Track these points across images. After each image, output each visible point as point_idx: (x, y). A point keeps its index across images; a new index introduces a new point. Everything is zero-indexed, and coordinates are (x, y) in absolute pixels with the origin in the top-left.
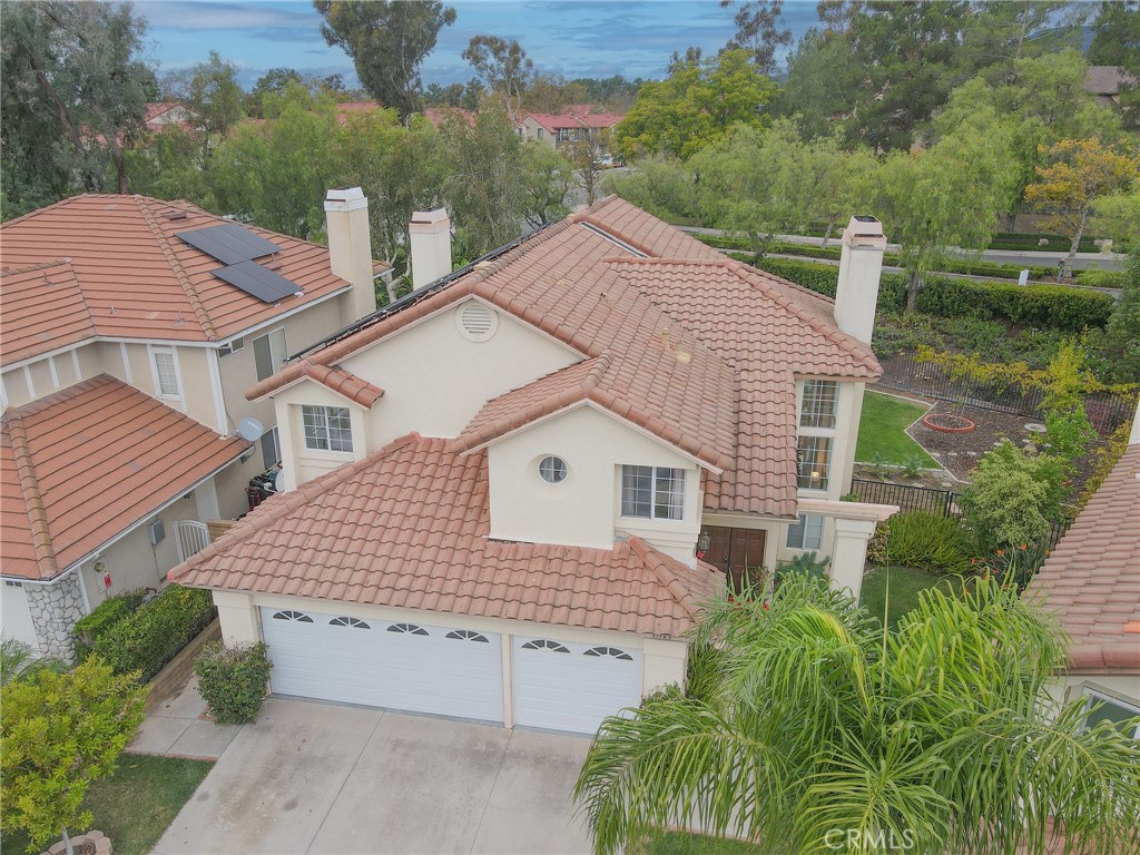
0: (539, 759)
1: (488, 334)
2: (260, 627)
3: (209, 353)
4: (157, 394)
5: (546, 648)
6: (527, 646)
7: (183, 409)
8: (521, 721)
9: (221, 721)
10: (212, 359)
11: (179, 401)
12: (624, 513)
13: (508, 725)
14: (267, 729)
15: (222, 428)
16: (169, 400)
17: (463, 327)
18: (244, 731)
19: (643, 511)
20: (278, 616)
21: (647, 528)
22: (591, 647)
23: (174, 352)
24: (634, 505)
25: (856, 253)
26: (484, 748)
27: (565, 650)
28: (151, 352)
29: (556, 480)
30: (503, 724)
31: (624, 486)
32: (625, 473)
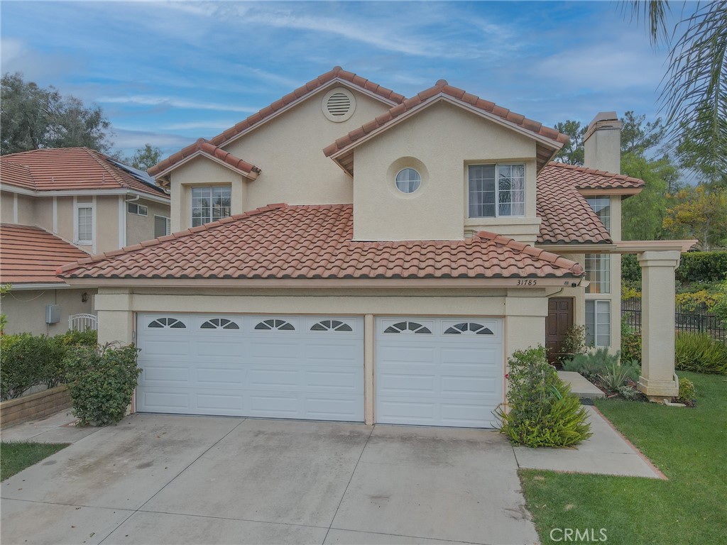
0: (405, 439)
1: (347, 116)
2: (135, 334)
3: (121, 202)
4: (74, 241)
5: (408, 331)
6: (390, 330)
7: (93, 252)
8: (381, 419)
9: (83, 424)
10: (122, 208)
11: (92, 246)
12: (471, 216)
13: (369, 423)
14: (130, 428)
16: (83, 245)
17: (327, 108)
22: (451, 324)
23: (93, 205)
24: (479, 206)
25: (599, 133)
26: (348, 434)
27: (426, 331)
28: (76, 205)
29: (411, 191)
30: (364, 422)
31: (471, 189)
32: (470, 177)
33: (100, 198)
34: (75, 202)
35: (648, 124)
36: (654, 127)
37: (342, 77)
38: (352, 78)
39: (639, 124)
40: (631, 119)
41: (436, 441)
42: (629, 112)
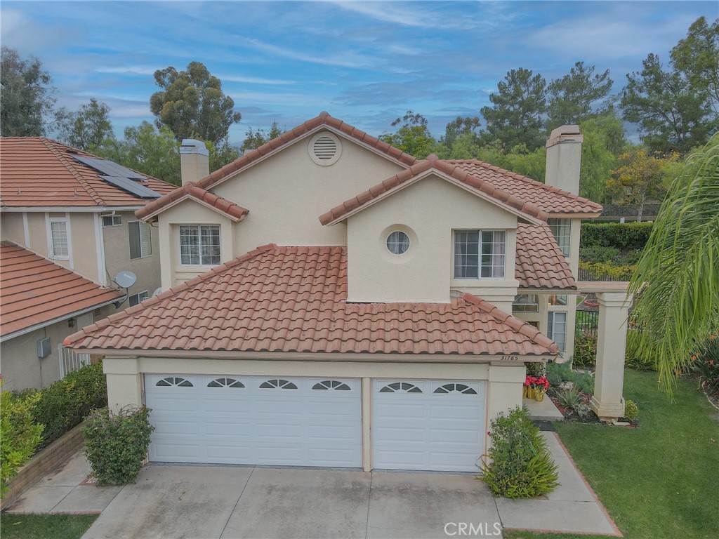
0: (402, 491)
1: (333, 159)
2: (144, 394)
3: (96, 217)
4: (49, 256)
5: (401, 390)
6: (385, 390)
7: (71, 267)
8: (377, 465)
9: (103, 484)
10: (98, 223)
11: (68, 261)
12: (456, 276)
13: (367, 469)
14: (147, 487)
15: (101, 281)
16: (59, 260)
17: (314, 155)
18: (125, 491)
19: (472, 273)
20: (161, 384)
21: (475, 286)
22: (440, 385)
23: (67, 220)
24: (464, 268)
25: (563, 146)
26: (351, 487)
27: (417, 390)
28: (48, 220)
29: (401, 252)
30: (362, 469)
31: (456, 252)
32: (456, 241)
33: (72, 214)
34: (47, 217)
35: (597, 76)
36: (602, 80)
37: (329, 123)
38: (339, 125)
39: (589, 76)
40: (582, 71)
41: (429, 492)
42: (579, 63)
